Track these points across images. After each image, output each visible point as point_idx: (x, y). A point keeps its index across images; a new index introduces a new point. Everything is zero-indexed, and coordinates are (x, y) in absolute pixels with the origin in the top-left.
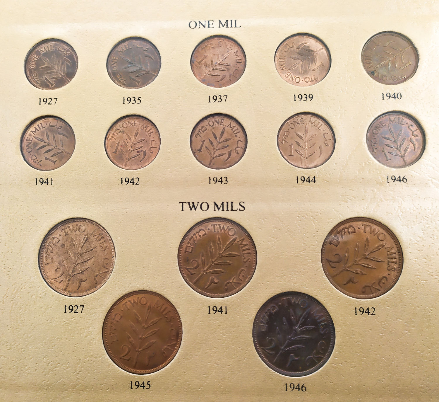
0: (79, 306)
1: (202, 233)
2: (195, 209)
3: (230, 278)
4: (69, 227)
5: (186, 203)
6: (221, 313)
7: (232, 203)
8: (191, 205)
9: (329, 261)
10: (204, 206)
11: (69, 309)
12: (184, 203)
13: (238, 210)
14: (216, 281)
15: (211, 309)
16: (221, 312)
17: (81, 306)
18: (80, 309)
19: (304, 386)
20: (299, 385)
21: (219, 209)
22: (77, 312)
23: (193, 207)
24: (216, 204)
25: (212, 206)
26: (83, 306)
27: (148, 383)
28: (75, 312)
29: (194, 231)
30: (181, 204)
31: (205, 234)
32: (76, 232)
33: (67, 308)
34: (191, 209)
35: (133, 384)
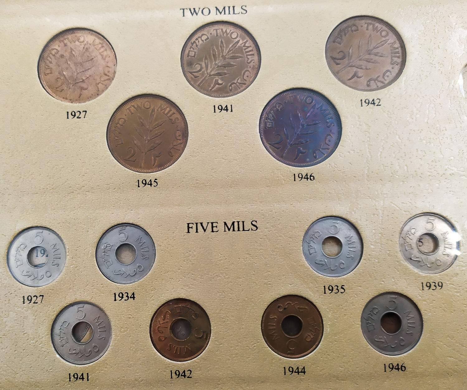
0: (81, 112)
1: (204, 38)
2: (197, 14)
3: (234, 79)
4: (68, 38)
5: (187, 9)
6: (227, 112)
7: (234, 7)
8: (193, 11)
9: (334, 59)
10: (206, 11)
11: (72, 114)
12: (185, 10)
13: (240, 13)
14: (220, 82)
15: (216, 108)
16: (227, 110)
17: (83, 111)
18: (83, 114)
19: (312, 175)
20: (307, 175)
21: (221, 13)
22: (80, 118)
23: (194, 12)
24: (217, 9)
25: (213, 11)
26: (86, 111)
27: (155, 181)
28: (78, 118)
29: (196, 36)
30: (182, 10)
31: (208, 38)
32: (75, 43)
33: (70, 114)
34: (192, 14)
35: (140, 182)
